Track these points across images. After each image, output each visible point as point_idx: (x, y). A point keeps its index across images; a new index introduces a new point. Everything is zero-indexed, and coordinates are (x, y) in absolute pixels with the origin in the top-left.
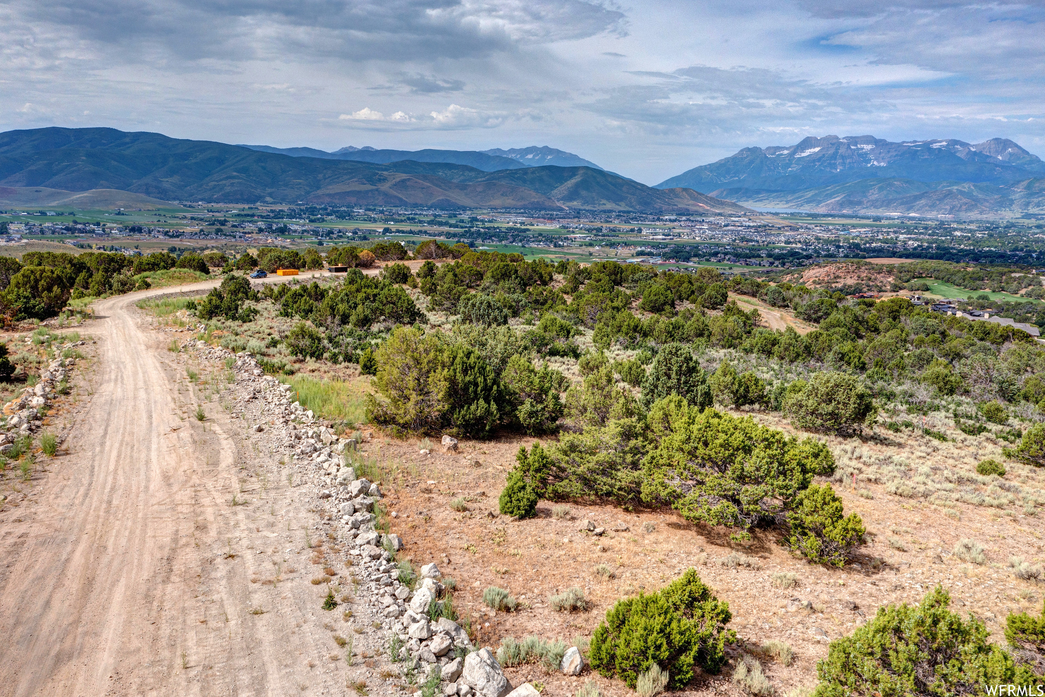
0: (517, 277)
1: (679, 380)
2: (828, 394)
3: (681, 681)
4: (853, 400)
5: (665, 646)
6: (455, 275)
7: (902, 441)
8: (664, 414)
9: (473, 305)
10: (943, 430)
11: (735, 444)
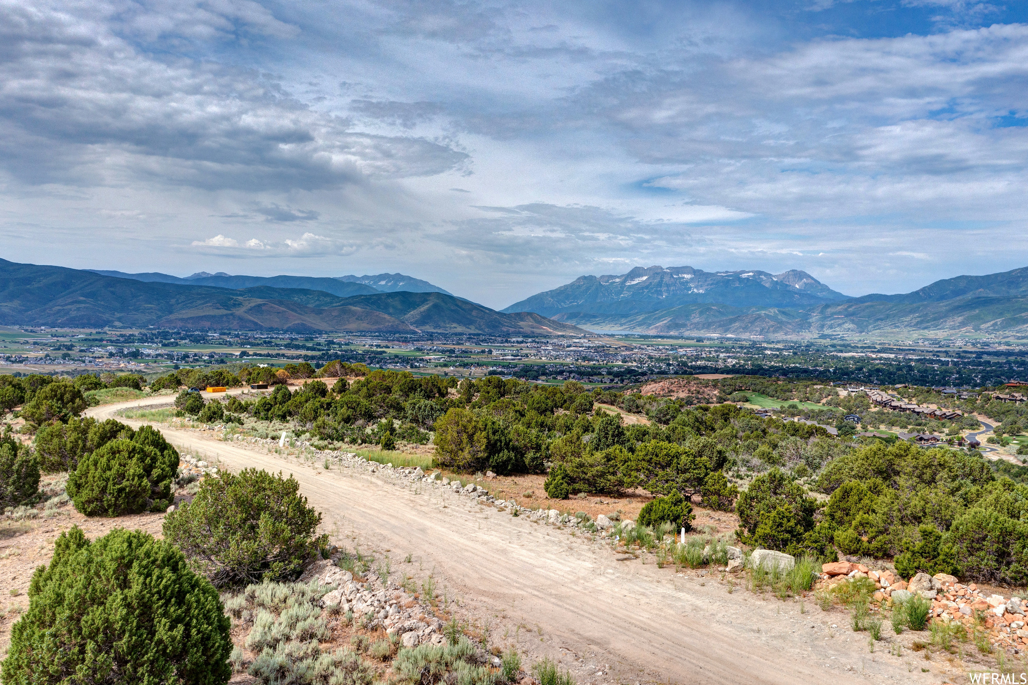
0: (422, 390)
1: (614, 440)
6: (368, 390)
9: (420, 408)
11: (672, 454)
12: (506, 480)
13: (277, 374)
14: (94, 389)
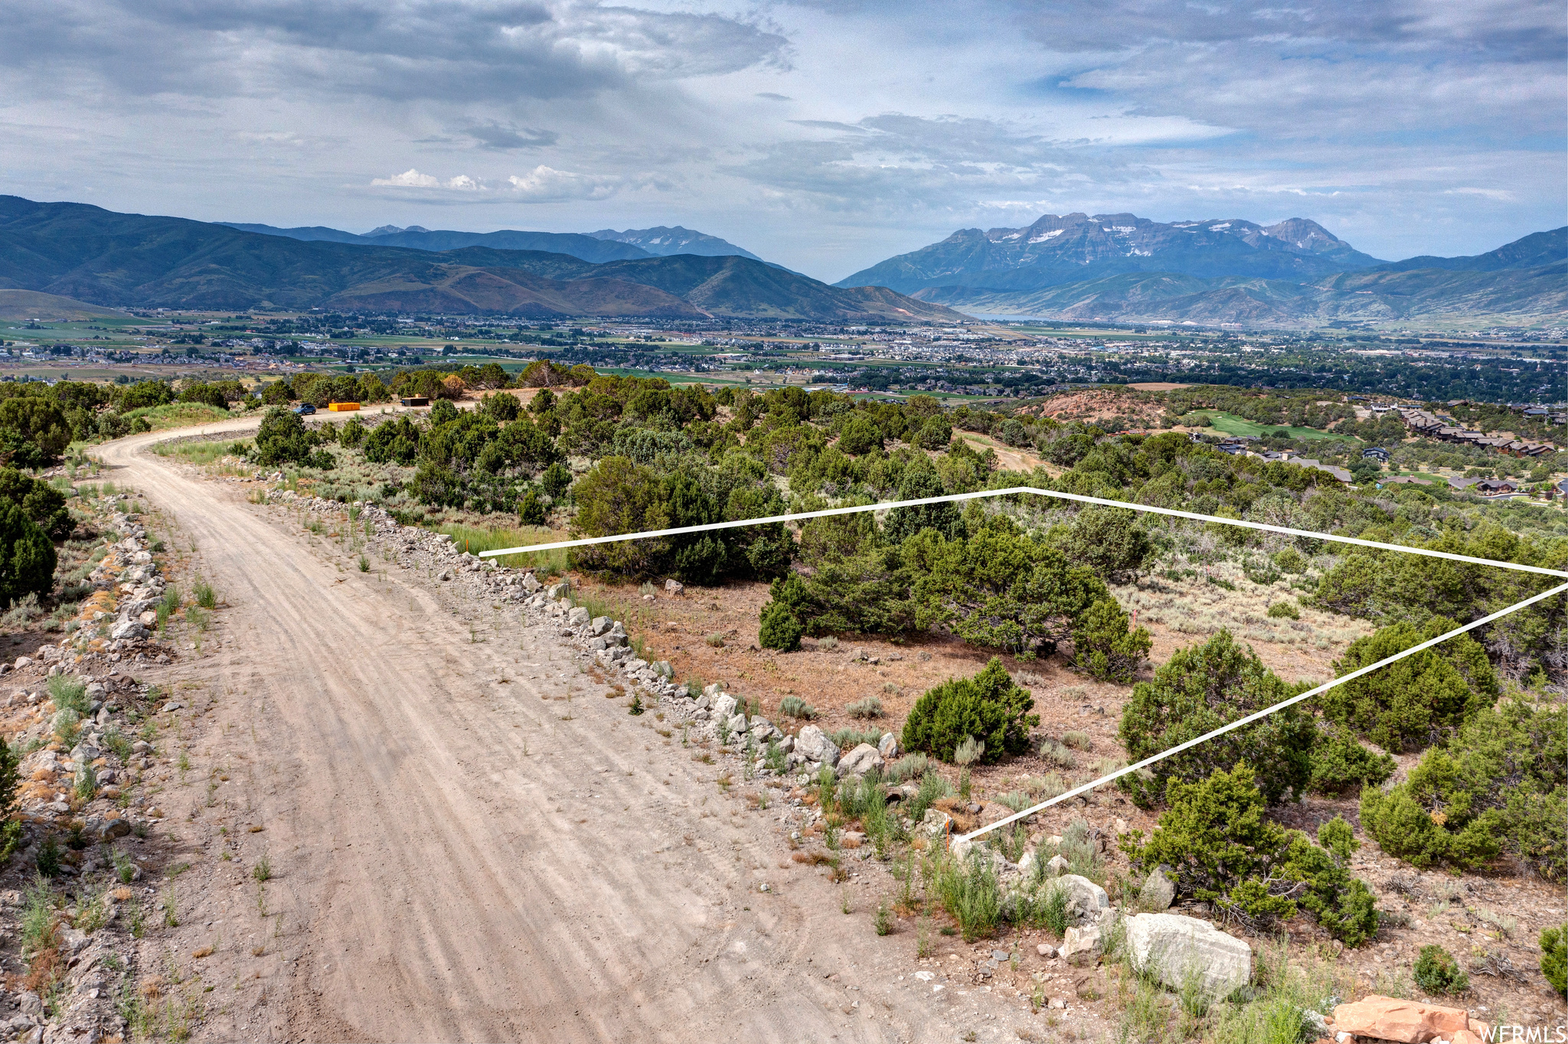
0: (669, 410)
2: (1097, 535)
3: (992, 756)
4: (1126, 539)
5: (978, 722)
6: (584, 408)
7: (1184, 590)
8: (919, 550)
9: (633, 443)
10: (1230, 579)
11: (1015, 562)
12: (702, 598)
13: (445, 381)
14: (146, 405)
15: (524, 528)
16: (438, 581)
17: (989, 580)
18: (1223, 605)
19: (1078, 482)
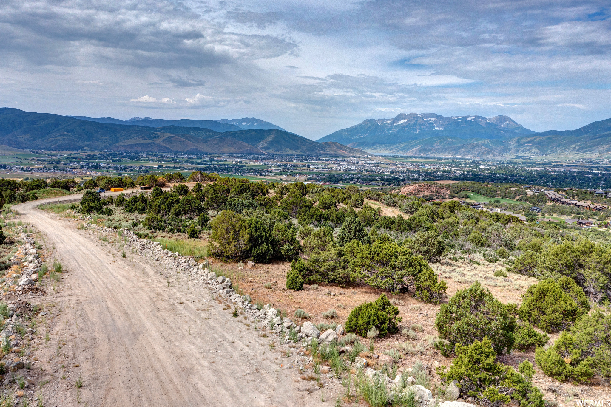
0: (249, 191)
2: (424, 242)
4: (436, 244)
5: (377, 320)
6: (214, 190)
7: (460, 265)
8: (351, 249)
9: (235, 205)
10: (478, 261)
11: (391, 254)
12: (263, 268)
13: (158, 179)
14: (36, 189)
15: (190, 239)
16: (154, 261)
17: (380, 261)
18: (476, 271)
19: (416, 221)
